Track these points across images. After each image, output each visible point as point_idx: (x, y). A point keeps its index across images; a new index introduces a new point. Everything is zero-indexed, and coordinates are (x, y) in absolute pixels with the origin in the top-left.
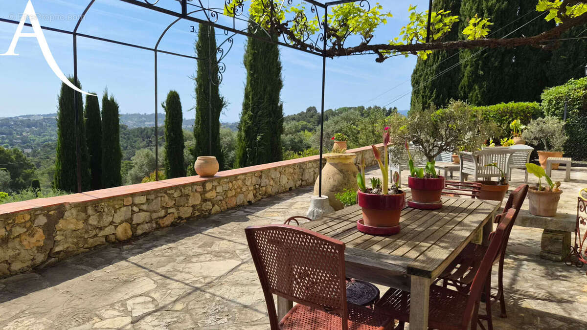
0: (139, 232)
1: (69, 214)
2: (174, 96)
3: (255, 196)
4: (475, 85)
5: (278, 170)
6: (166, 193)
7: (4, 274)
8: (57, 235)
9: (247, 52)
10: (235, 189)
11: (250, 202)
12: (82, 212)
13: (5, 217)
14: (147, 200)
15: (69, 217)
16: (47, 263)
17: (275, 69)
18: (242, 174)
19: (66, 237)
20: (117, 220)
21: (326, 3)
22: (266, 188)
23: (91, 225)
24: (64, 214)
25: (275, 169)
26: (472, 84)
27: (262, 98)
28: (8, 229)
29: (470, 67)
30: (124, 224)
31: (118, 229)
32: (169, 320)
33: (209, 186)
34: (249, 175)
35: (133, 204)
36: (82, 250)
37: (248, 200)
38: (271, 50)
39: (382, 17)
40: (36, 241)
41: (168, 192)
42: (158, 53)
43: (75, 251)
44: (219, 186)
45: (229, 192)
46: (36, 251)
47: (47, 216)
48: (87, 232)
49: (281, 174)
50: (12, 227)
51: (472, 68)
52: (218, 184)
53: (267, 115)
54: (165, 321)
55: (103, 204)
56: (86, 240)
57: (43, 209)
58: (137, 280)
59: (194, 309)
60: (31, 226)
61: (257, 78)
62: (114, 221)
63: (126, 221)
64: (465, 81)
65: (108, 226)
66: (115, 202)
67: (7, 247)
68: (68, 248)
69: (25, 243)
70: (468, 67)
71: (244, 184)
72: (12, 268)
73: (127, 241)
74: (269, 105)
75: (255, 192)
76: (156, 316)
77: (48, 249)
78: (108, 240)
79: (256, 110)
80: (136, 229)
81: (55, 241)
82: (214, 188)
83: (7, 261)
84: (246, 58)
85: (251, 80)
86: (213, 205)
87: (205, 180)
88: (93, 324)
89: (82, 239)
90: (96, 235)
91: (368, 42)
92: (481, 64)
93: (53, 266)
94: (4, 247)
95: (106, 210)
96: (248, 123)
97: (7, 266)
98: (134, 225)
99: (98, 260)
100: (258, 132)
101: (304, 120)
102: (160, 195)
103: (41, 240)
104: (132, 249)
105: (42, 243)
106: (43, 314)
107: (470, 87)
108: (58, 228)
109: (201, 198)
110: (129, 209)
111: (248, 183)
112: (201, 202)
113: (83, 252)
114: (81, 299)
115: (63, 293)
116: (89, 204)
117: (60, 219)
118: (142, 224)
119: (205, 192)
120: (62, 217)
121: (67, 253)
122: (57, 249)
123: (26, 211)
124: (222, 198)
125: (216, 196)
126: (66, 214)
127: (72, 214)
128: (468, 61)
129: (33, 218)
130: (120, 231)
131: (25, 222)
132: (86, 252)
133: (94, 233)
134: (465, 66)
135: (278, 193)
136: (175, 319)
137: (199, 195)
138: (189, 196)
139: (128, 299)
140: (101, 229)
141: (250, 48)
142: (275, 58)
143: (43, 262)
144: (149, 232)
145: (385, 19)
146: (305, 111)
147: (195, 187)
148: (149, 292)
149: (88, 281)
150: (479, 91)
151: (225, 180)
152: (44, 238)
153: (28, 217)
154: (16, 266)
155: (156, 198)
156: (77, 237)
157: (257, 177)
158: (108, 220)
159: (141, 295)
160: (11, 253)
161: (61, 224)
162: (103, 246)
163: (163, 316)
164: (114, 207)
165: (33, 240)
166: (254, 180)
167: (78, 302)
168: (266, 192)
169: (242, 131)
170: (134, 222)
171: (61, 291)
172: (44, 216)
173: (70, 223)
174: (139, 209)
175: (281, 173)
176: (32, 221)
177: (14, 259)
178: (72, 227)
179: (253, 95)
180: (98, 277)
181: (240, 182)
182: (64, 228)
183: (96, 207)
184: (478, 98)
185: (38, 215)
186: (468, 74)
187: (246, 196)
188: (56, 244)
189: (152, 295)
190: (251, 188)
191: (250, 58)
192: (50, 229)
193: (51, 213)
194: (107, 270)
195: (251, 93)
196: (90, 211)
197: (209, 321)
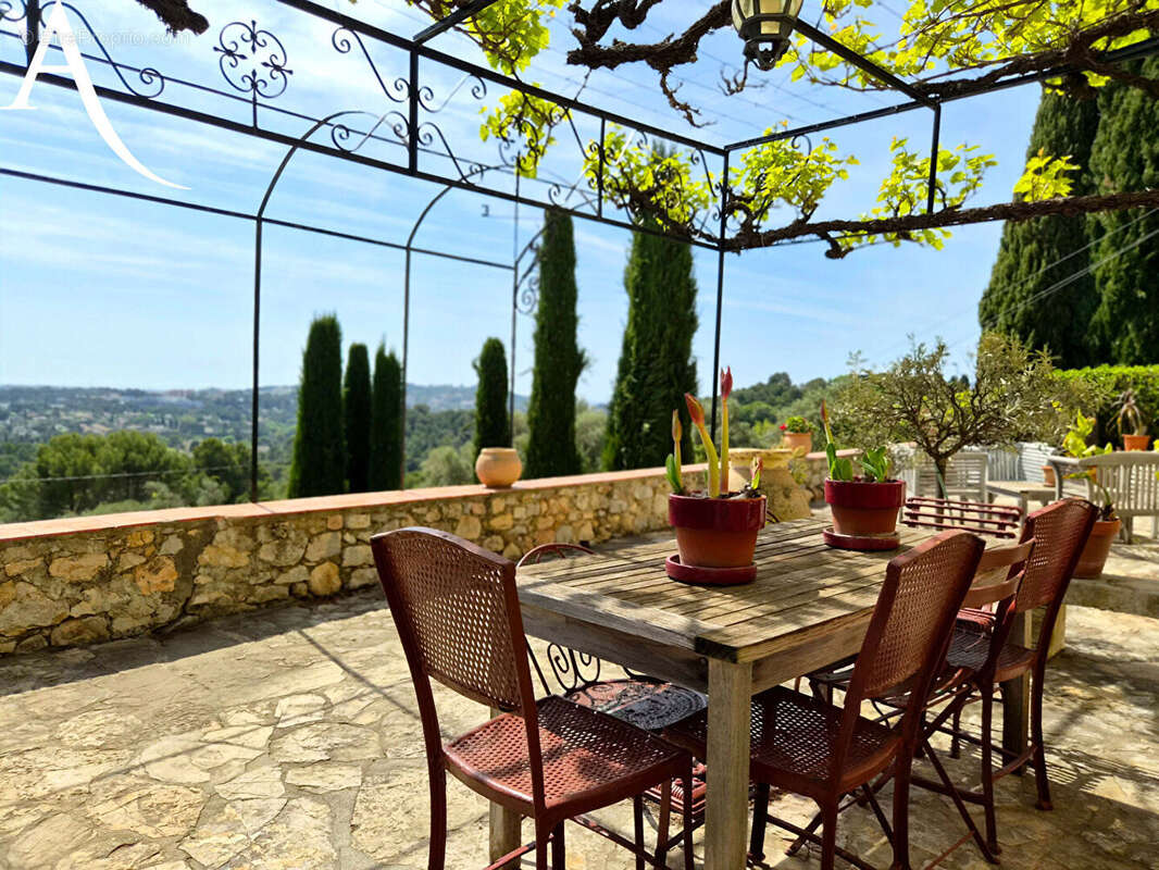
0: (355, 582)
1: (224, 538)
2: (495, 349)
3: (596, 532)
4: (1126, 322)
5: (649, 482)
6: (409, 512)
7: (99, 636)
8: (199, 574)
9: (631, 262)
10: (554, 516)
11: (585, 543)
12: (246, 535)
13: (108, 533)
14: (374, 523)
15: (222, 542)
16: (178, 624)
17: (682, 295)
18: (570, 487)
19: (215, 579)
20: (314, 555)
21: (726, 147)
22: (622, 518)
23: (262, 561)
24: (213, 537)
25: (643, 480)
26: (1119, 318)
27: (655, 350)
28: (113, 555)
29: (1116, 283)
30: (327, 565)
31: (314, 572)
32: (337, 740)
33: (498, 505)
34: (583, 488)
35: (345, 529)
36: (244, 606)
37: (581, 539)
38: (676, 256)
39: (836, 167)
40: (163, 582)
41: (415, 510)
42: (412, 253)
43: (229, 606)
44: (520, 506)
45: (541, 520)
46: (161, 601)
47: (184, 537)
48: (254, 573)
49: (655, 493)
50: (121, 552)
51: (1119, 286)
52: (518, 503)
53: (664, 383)
54: (329, 741)
55: (287, 524)
56: (251, 588)
57: (175, 524)
58: (314, 666)
59: (393, 725)
60: (154, 555)
61: (648, 312)
62: (307, 557)
63: (331, 559)
64: (1102, 314)
65: (296, 565)
66: (311, 522)
67: (109, 587)
68: (217, 600)
69: (142, 583)
70: (1110, 283)
71: (574, 506)
72: (114, 626)
73: (330, 598)
74: (670, 363)
75: (596, 524)
76: (318, 730)
77: (181, 598)
78: (295, 592)
79: (643, 373)
80: (349, 576)
81: (195, 585)
82: (509, 509)
83: (107, 613)
84: (627, 272)
85: (636, 315)
86: (506, 544)
87: (491, 494)
88: (205, 734)
89: (245, 586)
90: (271, 581)
91: (807, 217)
92: (1139, 276)
93: (186, 629)
94: (103, 587)
95: (292, 535)
96: (626, 398)
97: (105, 622)
98: (346, 568)
99: (266, 625)
100: (645, 417)
101: (763, 400)
102: (398, 515)
103: (170, 580)
104: (331, 612)
105: (171, 586)
106: (133, 708)
107: (1116, 327)
108: (201, 563)
109: (483, 527)
110: (337, 538)
111: (583, 505)
112: (482, 534)
113: (245, 611)
114: (207, 688)
115: (183, 676)
116: (261, 521)
117: (206, 546)
118: (361, 567)
119: (489, 516)
120: (211, 543)
121: (216, 609)
122: (198, 600)
123: (147, 527)
124: (524, 531)
125: (514, 526)
126: (218, 537)
127: (228, 538)
128: (1109, 271)
129: (158, 540)
130: (317, 577)
131: (145, 546)
132: (252, 611)
133: (268, 576)
134: (1104, 280)
135: (648, 530)
136: (350, 740)
137: (476, 521)
138: (457, 521)
139: (282, 697)
140: (281, 570)
141: (636, 254)
142: (684, 273)
143: (171, 622)
144: (374, 585)
145: (844, 171)
146: (765, 381)
147: (470, 505)
148: (326, 688)
149: (233, 659)
150: (1137, 336)
151: (533, 496)
152: (175, 577)
153: (149, 538)
154: (122, 624)
155: (390, 520)
156: (235, 581)
157: (601, 494)
158: (295, 554)
159: (309, 692)
160: (114, 599)
161: (207, 556)
162: (284, 602)
163: (332, 731)
164: (307, 531)
165: (156, 579)
166: (596, 500)
167: (199, 695)
168: (620, 527)
169: (615, 413)
170: (345, 564)
171: (180, 673)
172: (179, 537)
173: (223, 555)
174: (358, 540)
175: (655, 490)
176: (157, 544)
177: (119, 611)
178: (227, 561)
179: (638, 344)
180: (252, 655)
181: (564, 502)
182: (212, 563)
183: (274, 527)
184: (1134, 349)
185: (167, 535)
186: (1109, 298)
187: (576, 531)
188: (197, 590)
189: (330, 694)
190: (590, 515)
191: (635, 274)
192: (187, 562)
193: (192, 533)
194: (272, 643)
195: (635, 341)
196: (262, 534)
197: (410, 751)
